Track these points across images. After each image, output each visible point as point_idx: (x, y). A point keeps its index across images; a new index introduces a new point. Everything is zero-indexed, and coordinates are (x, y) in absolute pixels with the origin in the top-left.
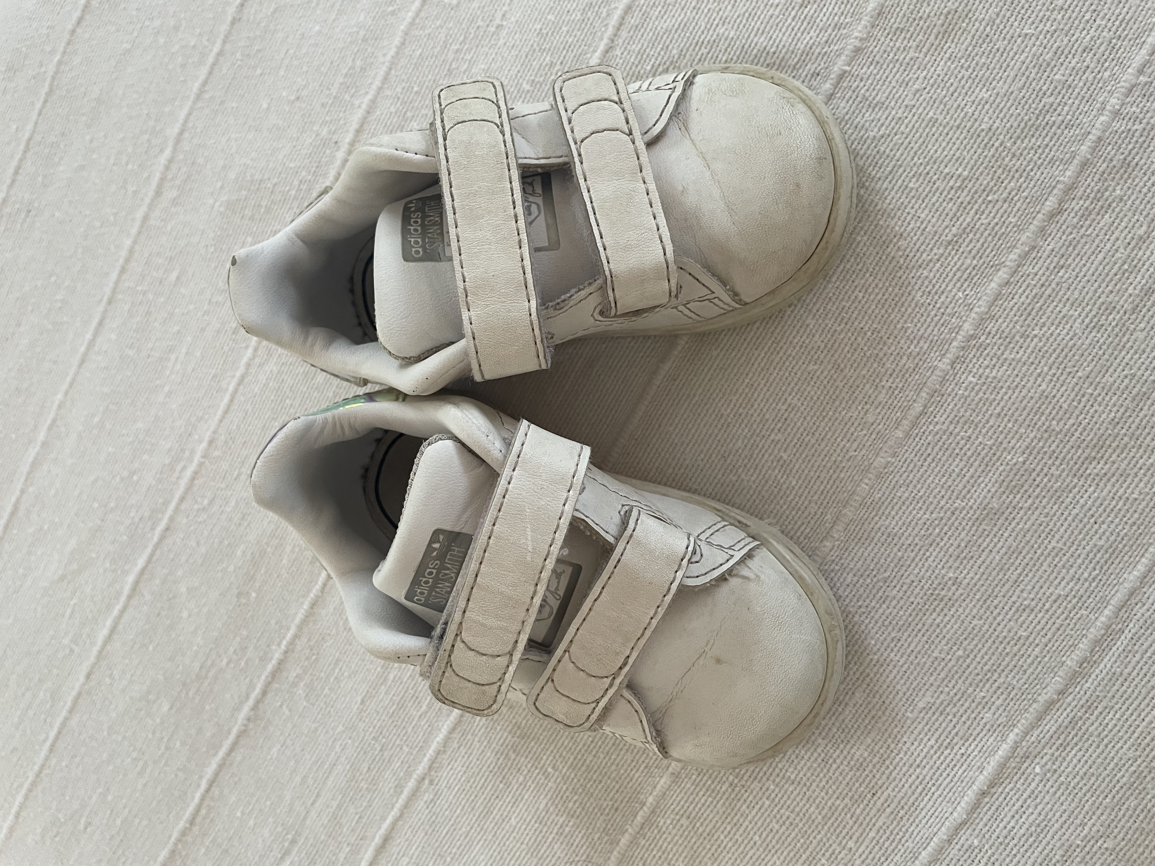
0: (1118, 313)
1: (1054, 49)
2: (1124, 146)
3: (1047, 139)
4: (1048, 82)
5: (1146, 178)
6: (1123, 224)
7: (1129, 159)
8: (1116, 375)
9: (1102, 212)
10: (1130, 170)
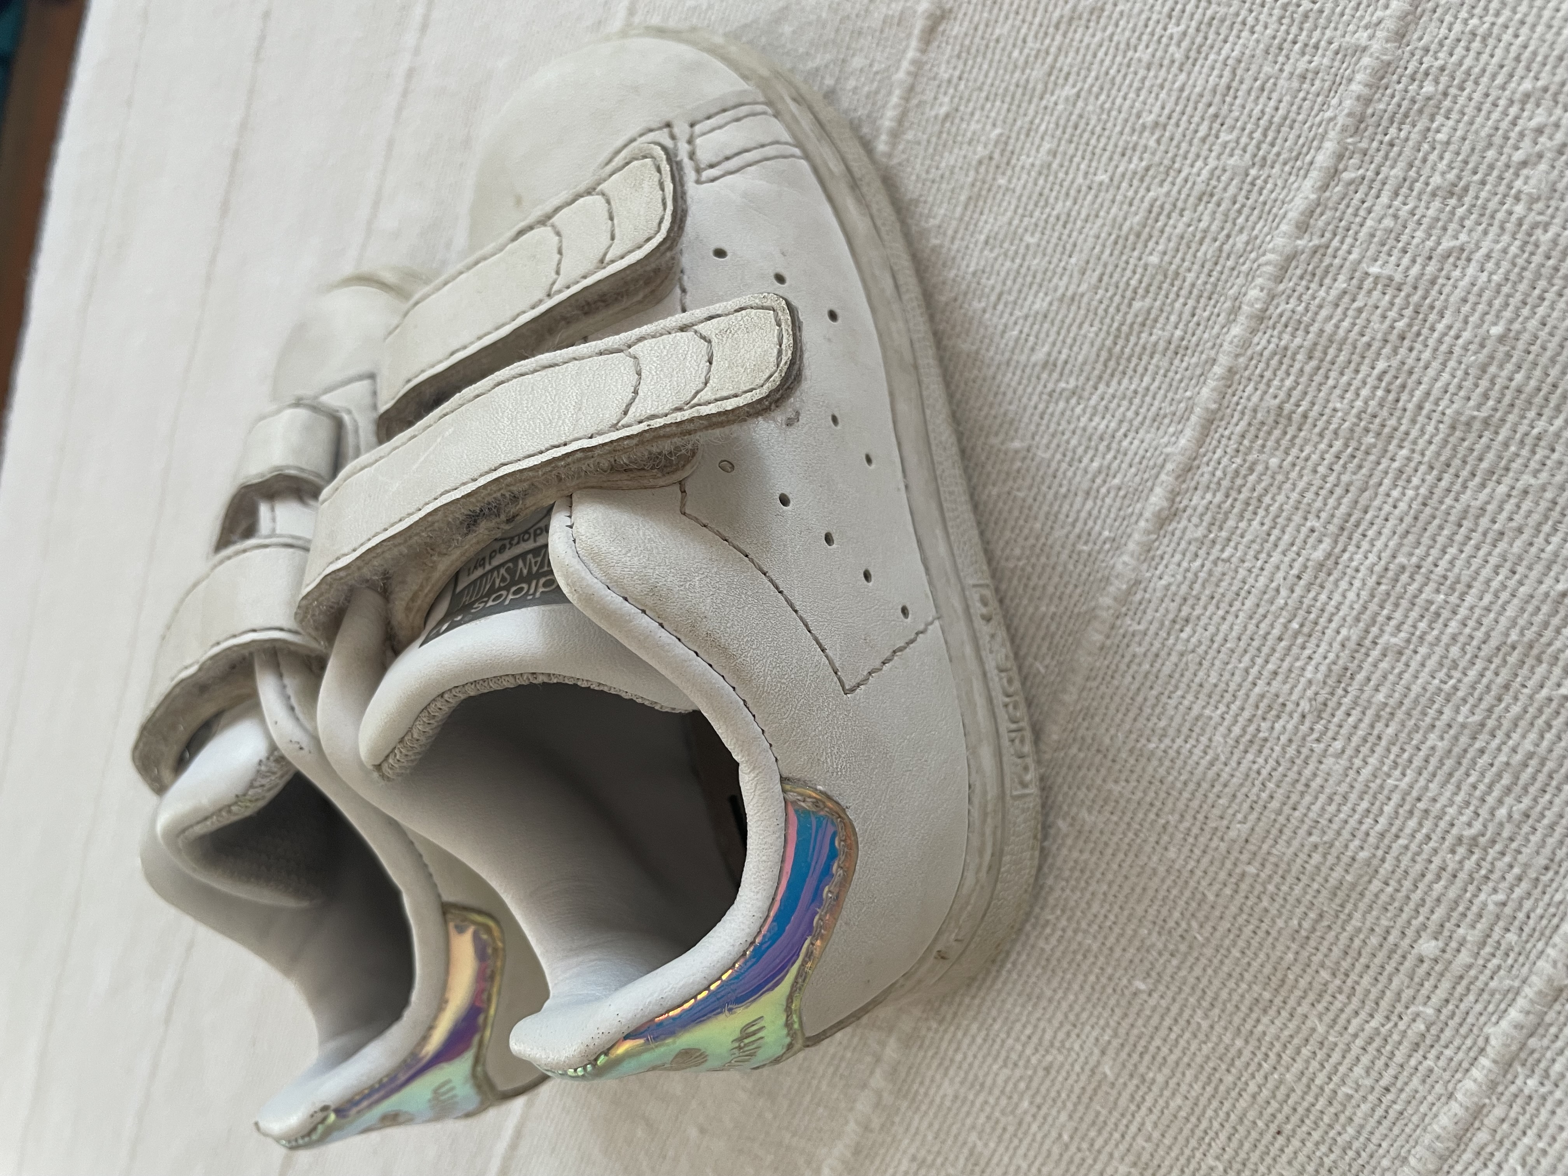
0: (1291, 716)
1: (1146, 205)
2: (1276, 383)
3: (1147, 379)
4: (1140, 270)
5: (1322, 446)
6: (1286, 538)
7: (1288, 407)
8: (1296, 843)
9: (1248, 515)
10: (1291, 431)
